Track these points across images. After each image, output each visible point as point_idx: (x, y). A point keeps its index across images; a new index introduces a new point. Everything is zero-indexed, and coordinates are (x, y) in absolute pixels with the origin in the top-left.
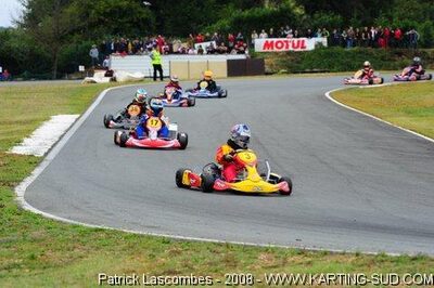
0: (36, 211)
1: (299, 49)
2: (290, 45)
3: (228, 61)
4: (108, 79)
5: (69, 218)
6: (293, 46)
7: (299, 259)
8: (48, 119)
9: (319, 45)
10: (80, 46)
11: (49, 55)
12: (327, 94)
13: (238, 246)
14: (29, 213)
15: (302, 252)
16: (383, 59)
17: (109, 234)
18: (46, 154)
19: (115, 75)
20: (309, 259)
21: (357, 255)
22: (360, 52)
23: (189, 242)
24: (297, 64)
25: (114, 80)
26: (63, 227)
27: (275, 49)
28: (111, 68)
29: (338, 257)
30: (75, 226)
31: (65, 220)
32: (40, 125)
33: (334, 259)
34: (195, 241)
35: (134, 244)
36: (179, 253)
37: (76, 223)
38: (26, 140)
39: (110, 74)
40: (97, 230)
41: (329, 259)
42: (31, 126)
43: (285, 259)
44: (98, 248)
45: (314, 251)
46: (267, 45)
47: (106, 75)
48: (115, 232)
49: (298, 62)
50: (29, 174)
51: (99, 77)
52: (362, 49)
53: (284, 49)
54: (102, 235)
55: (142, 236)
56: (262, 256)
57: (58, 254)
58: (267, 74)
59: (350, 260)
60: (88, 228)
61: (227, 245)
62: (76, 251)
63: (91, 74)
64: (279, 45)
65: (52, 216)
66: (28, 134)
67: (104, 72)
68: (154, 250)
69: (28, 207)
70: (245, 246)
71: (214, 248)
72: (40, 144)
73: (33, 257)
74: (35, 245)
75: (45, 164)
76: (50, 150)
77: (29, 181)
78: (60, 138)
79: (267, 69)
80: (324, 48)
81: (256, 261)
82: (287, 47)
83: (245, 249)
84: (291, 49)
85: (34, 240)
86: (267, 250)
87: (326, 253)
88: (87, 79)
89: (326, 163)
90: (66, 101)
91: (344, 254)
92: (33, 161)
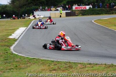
0: (17, 54)
1: (85, 9)
2: (82, 8)
3: (66, 12)
4: (34, 18)
5: (26, 55)
6: (83, 8)
7: (89, 66)
8: (18, 29)
9: (90, 8)
10: (26, 9)
11: (18, 12)
12: (93, 21)
13: (73, 62)
14: (15, 54)
15: (90, 64)
16: (107, 11)
17: (37, 60)
18: (18, 38)
19: (36, 16)
20: (92, 66)
21: (105, 64)
22: (101, 10)
23: (59, 61)
24: (84, 13)
25: (35, 18)
26: (24, 58)
27: (78, 9)
28: (34, 15)
29: (100, 65)
30: (27, 58)
31: (24, 56)
32: (16, 30)
33: (99, 65)
34: (60, 61)
35: (44, 62)
36: (56, 65)
37: (27, 57)
38: (13, 34)
39: (34, 16)
40: (33, 59)
41: (98, 66)
42: (14, 30)
43: (86, 66)
44: (34, 64)
45: (93, 64)
46: (76, 8)
47: (33, 17)
48: (38, 59)
49: (84, 12)
50: (14, 44)
51: (31, 17)
52: (101, 9)
53: (81, 9)
54: (35, 60)
55: (46, 60)
56: (79, 65)
57: (23, 65)
58: (76, 16)
59: (103, 66)
60: (31, 58)
61: (69, 62)
62: (28, 64)
63: (29, 17)
64: (79, 8)
65: (21, 55)
66: (13, 33)
67: (32, 16)
68: (49, 64)
69: (14, 53)
70: (74, 62)
71: (66, 63)
72: (17, 35)
73: (16, 66)
74: (17, 63)
75: (18, 41)
76: (19, 37)
77: (14, 45)
78: (22, 34)
79: (76, 14)
80: (91, 9)
81: (77, 66)
82: (81, 8)
83: (74, 63)
84: (82, 9)
85: (16, 62)
86: (80, 63)
87: (96, 64)
88: (28, 18)
89: (94, 40)
90: (23, 24)
91: (102, 64)
92: (15, 40)
